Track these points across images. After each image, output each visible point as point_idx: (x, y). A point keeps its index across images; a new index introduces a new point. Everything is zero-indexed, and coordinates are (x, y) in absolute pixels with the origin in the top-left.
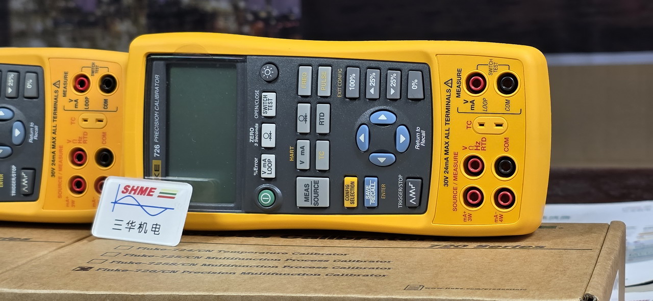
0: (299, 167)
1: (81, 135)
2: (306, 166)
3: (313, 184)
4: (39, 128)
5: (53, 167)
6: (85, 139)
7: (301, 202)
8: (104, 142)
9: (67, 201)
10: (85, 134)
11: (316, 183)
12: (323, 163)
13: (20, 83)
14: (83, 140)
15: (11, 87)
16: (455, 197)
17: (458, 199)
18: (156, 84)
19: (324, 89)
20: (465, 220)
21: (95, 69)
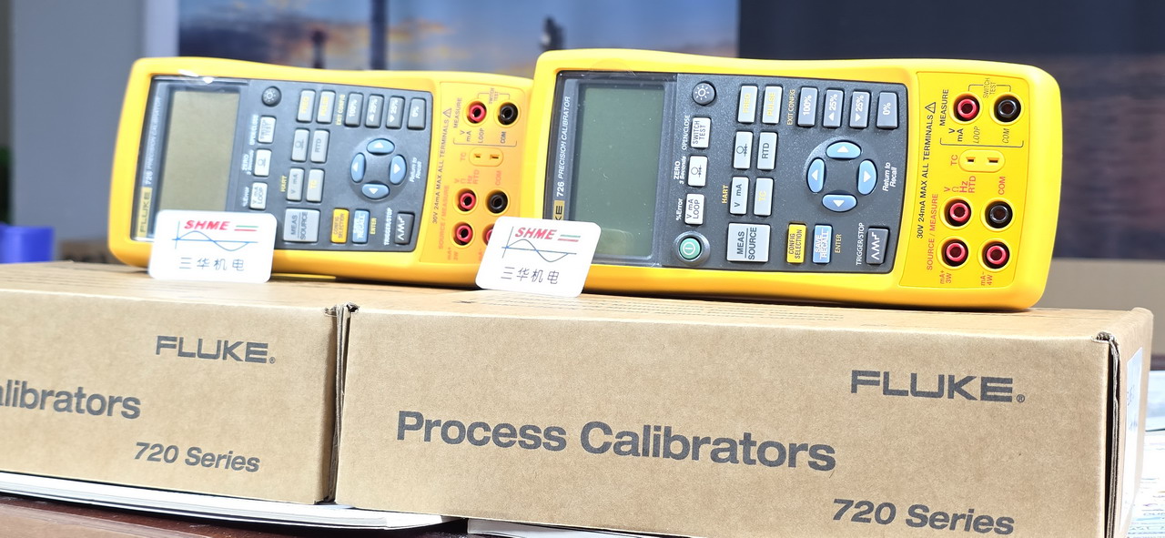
0: (733, 210)
1: (472, 174)
2: (743, 210)
3: (749, 232)
4: (422, 164)
5: (436, 211)
6: (476, 179)
7: (733, 255)
8: (498, 181)
10: (476, 172)
11: (752, 230)
12: (763, 207)
13: (404, 111)
14: (473, 179)
15: (395, 114)
16: (930, 252)
17: (934, 255)
18: (565, 109)
19: (771, 115)
20: (942, 282)
21: (493, 95)
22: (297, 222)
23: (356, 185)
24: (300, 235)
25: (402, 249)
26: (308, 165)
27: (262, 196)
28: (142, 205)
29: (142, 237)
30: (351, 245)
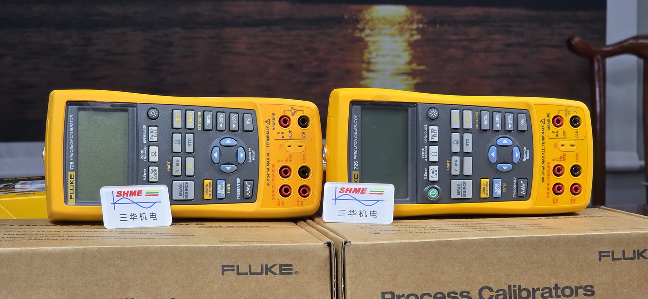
0: (453, 173)
1: (288, 157)
2: (458, 173)
3: (463, 184)
4: (255, 152)
5: (268, 178)
6: (290, 159)
7: (454, 195)
8: (304, 161)
9: (279, 202)
10: (290, 156)
11: (465, 183)
12: (468, 170)
13: (238, 121)
15: (234, 123)
16: (548, 189)
17: (550, 190)
18: (355, 121)
19: (468, 125)
20: (553, 203)
21: (294, 112)
22: (182, 189)
23: (217, 166)
24: (184, 196)
25: (248, 201)
26: (184, 154)
27: (156, 174)
28: (69, 182)
29: (71, 202)
30: (216, 200)
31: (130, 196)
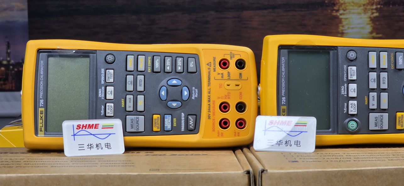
0: (371, 107)
1: (226, 94)
2: (375, 107)
3: (380, 117)
4: (198, 90)
5: (209, 113)
6: (229, 96)
7: (372, 127)
8: (241, 97)
9: (218, 133)
10: (229, 93)
11: (382, 116)
12: (384, 105)
13: (184, 64)
14: (227, 97)
15: (180, 66)
18: (282, 63)
19: (384, 65)
21: (232, 56)
22: (134, 122)
23: (164, 103)
24: (136, 129)
25: (192, 132)
26: (136, 93)
27: (111, 110)
28: (40, 117)
29: (41, 134)
30: (163, 131)
31: (88, 128)
